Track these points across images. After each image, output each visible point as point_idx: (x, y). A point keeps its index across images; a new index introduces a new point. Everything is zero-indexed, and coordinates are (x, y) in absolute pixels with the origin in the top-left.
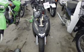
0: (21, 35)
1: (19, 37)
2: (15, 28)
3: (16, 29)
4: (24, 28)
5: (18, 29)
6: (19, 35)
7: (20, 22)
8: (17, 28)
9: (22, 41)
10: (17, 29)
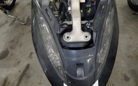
0: (17, 42)
1: (11, 48)
2: (4, 21)
3: (6, 22)
4: (26, 20)
5: (11, 24)
6: (13, 41)
7: (18, 4)
8: (9, 20)
9: (19, 62)
10: (9, 23)
